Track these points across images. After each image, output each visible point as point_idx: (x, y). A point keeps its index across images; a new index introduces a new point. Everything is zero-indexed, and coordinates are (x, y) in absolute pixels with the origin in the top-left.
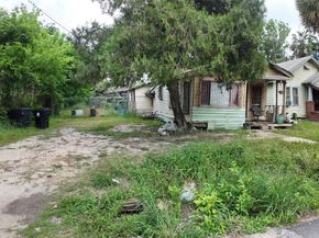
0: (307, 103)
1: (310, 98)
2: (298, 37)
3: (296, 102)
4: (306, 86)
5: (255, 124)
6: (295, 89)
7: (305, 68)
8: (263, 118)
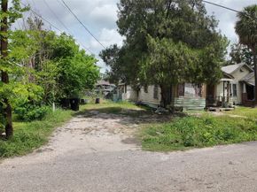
0: (242, 94)
1: (245, 91)
2: (235, 48)
3: (235, 94)
4: (242, 83)
5: (211, 108)
6: (235, 85)
7: (241, 71)
8: (215, 104)
